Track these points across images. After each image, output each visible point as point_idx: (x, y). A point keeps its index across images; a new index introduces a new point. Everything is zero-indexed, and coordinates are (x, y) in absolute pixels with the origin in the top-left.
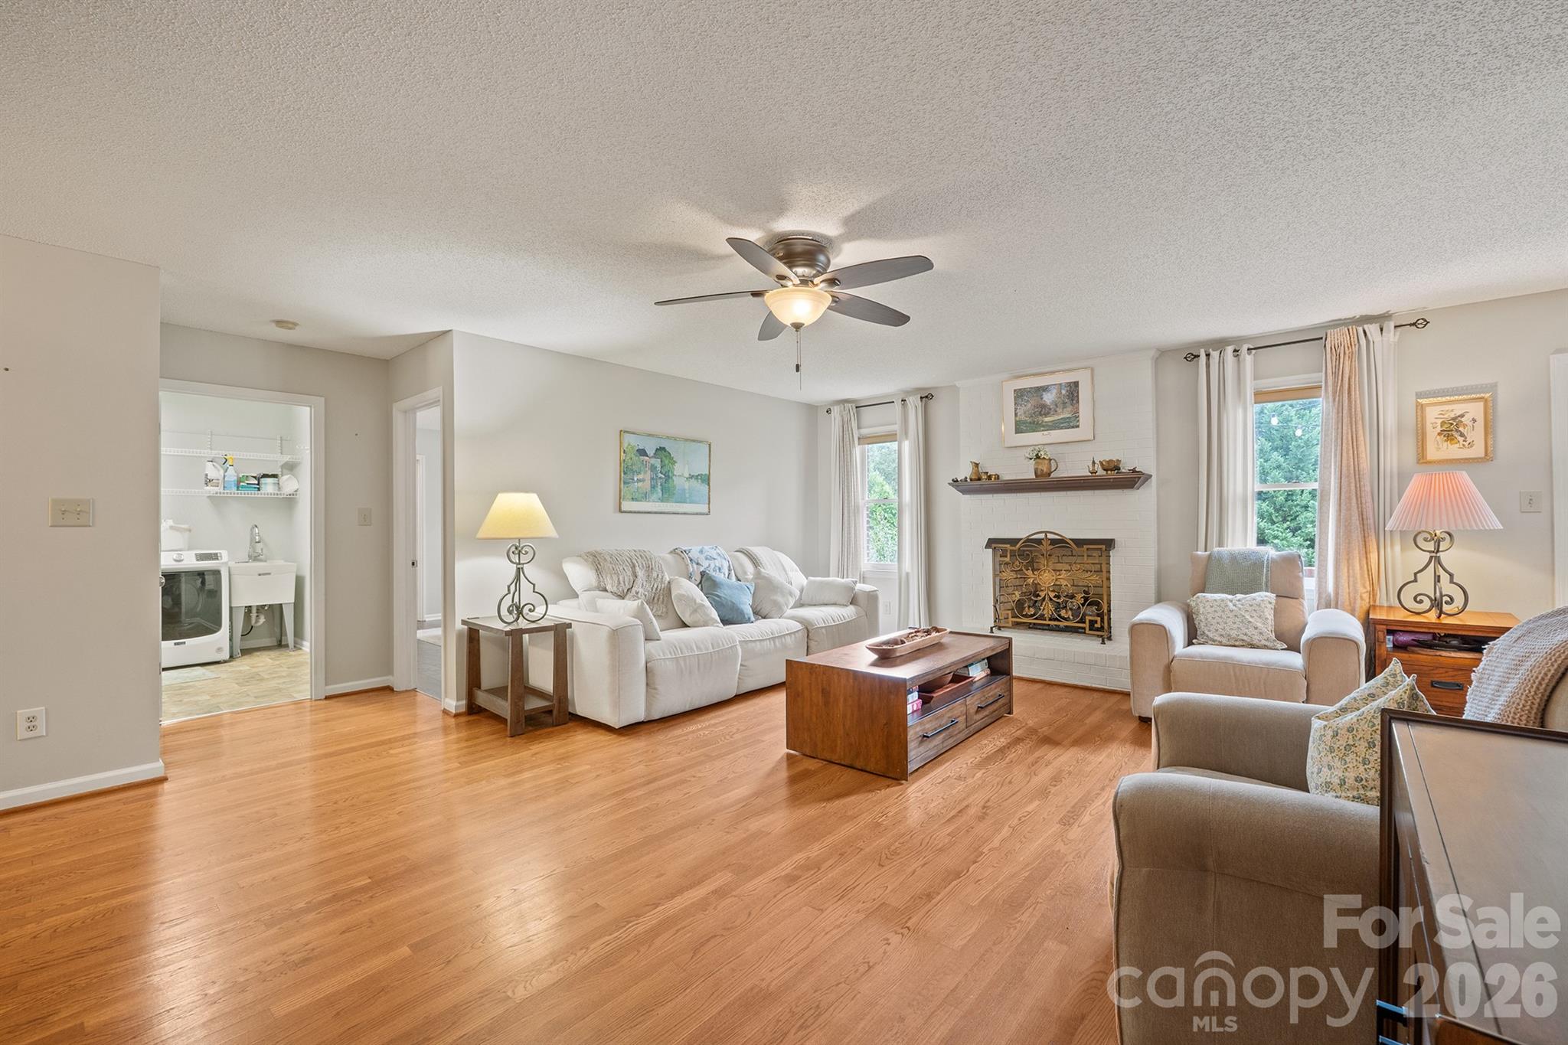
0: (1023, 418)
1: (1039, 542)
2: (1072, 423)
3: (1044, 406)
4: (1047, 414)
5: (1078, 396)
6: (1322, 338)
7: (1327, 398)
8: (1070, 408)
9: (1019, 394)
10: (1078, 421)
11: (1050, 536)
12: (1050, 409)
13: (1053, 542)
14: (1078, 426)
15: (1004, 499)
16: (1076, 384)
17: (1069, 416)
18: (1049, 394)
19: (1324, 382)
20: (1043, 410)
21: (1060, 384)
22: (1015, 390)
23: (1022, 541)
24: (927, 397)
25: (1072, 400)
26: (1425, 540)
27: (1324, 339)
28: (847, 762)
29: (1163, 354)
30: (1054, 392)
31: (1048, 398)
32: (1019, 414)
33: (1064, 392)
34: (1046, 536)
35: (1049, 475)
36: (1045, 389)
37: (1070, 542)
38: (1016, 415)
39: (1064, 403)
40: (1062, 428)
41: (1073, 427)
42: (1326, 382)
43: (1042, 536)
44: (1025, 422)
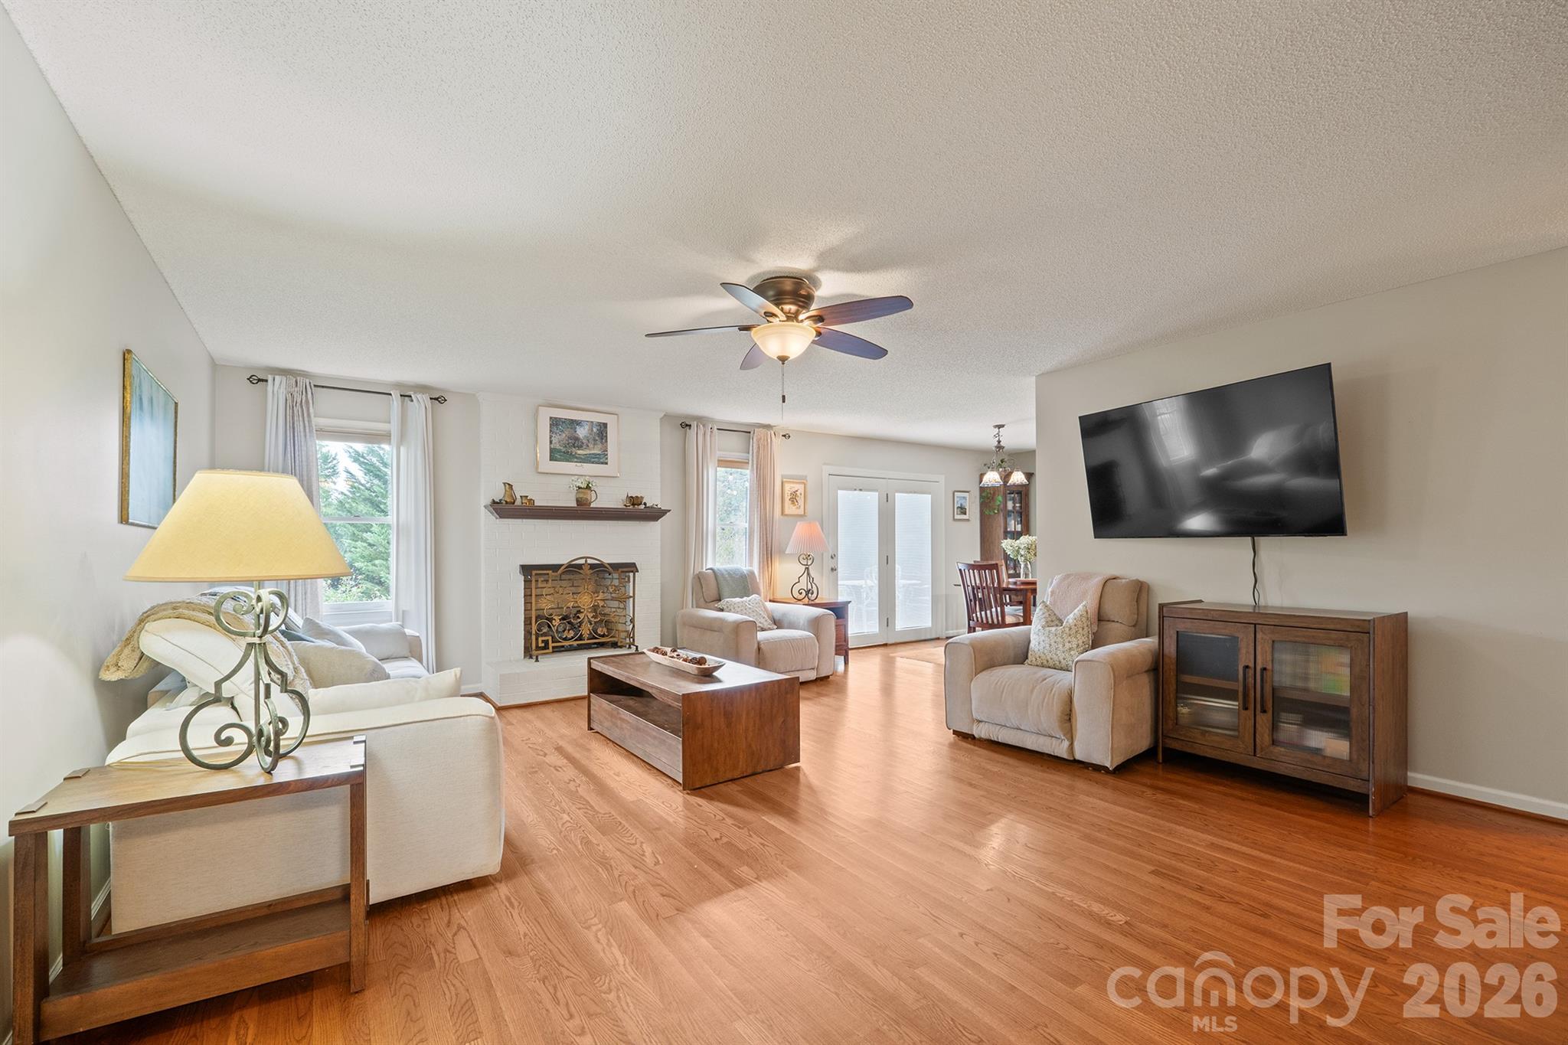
0: (558, 447)
1: (580, 567)
2: (601, 459)
3: (577, 439)
4: (580, 447)
5: (606, 436)
6: (750, 432)
7: (752, 470)
8: (600, 446)
9: (555, 423)
10: (607, 459)
11: (590, 561)
12: (583, 443)
13: (592, 566)
14: (607, 463)
15: (535, 525)
16: (605, 425)
17: (599, 452)
18: (582, 429)
19: (750, 459)
20: (576, 442)
21: (592, 422)
22: (551, 418)
23: (563, 567)
24: (436, 399)
25: (602, 439)
26: (804, 559)
27: (752, 433)
28: (749, 771)
29: (667, 418)
30: (587, 427)
31: (582, 432)
32: (553, 442)
33: (595, 430)
34: (586, 561)
35: (590, 504)
36: (578, 423)
37: (608, 566)
38: (551, 442)
39: (595, 440)
40: (593, 463)
41: (602, 463)
42: (753, 460)
43: (582, 561)
44: (559, 451)
